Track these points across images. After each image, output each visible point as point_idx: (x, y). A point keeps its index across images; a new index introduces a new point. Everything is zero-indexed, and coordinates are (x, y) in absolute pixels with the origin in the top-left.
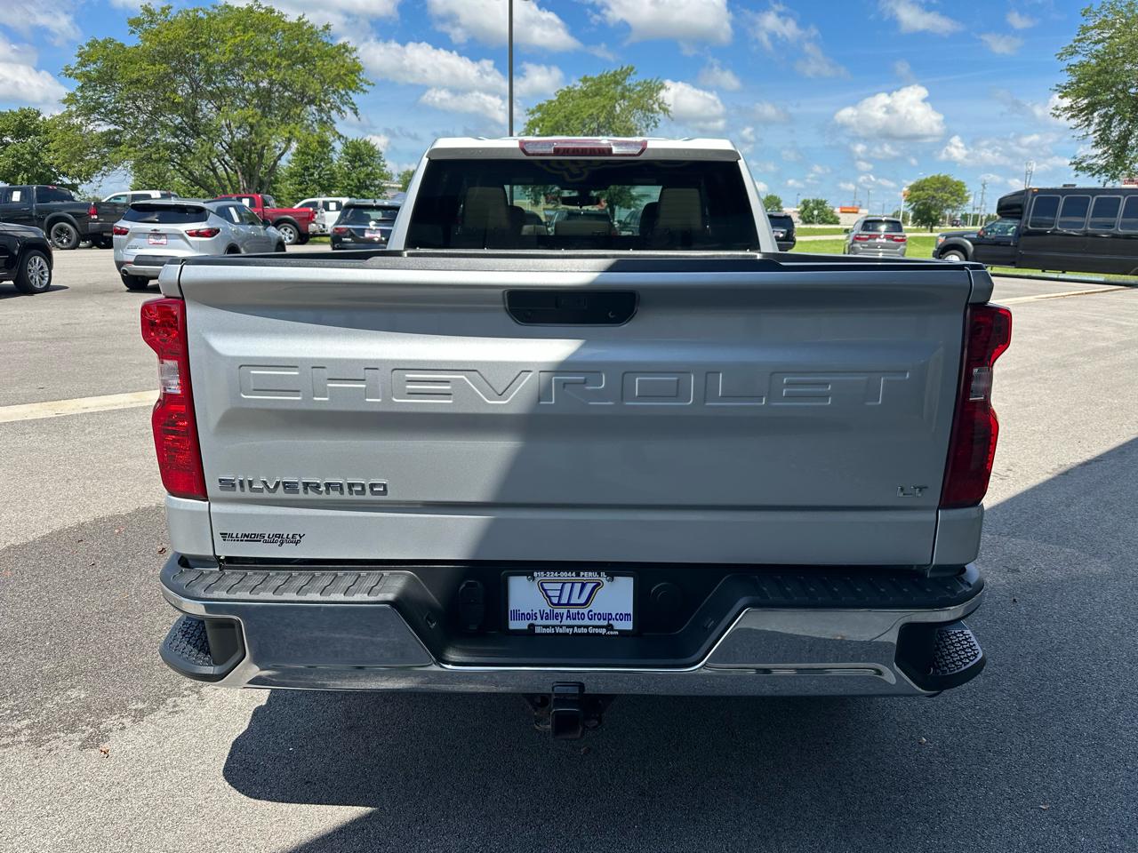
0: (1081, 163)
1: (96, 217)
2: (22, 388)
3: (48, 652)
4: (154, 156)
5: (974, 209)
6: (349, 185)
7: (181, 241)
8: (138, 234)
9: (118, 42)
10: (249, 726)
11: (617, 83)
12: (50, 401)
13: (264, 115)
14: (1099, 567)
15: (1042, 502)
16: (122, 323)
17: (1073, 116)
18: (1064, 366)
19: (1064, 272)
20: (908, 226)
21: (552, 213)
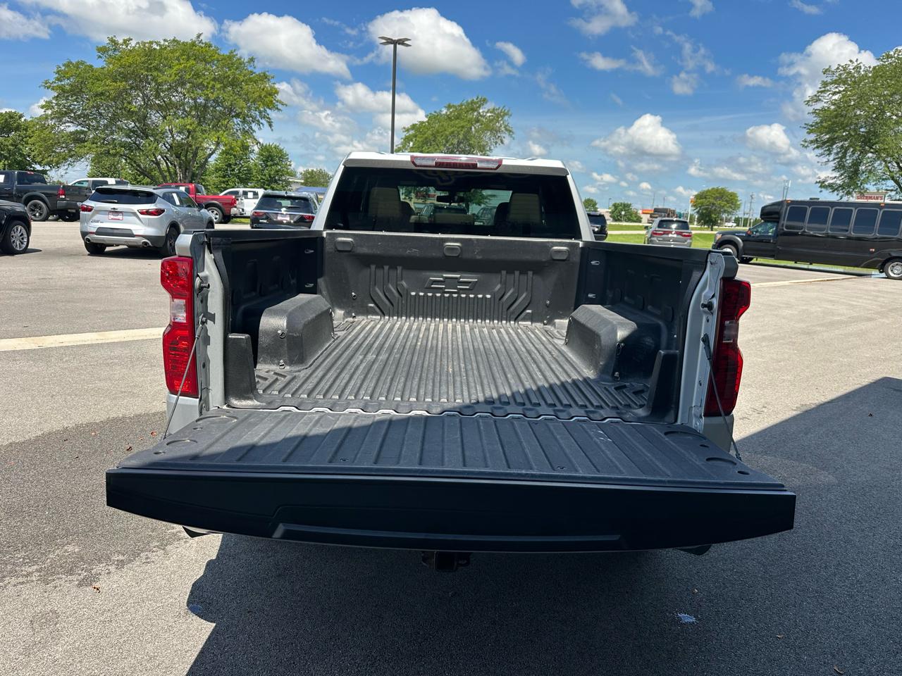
0: (824, 182)
1: (63, 197)
2: (11, 326)
3: (48, 519)
4: (111, 152)
5: (744, 214)
6: (262, 179)
7: (135, 218)
8: (99, 211)
9: (88, 64)
10: (205, 573)
11: (473, 110)
12: (33, 336)
13: (200, 124)
14: (826, 478)
15: (788, 430)
16: (86, 279)
17: (818, 147)
18: (808, 333)
19: (811, 264)
20: (695, 225)
21: (422, 206)
